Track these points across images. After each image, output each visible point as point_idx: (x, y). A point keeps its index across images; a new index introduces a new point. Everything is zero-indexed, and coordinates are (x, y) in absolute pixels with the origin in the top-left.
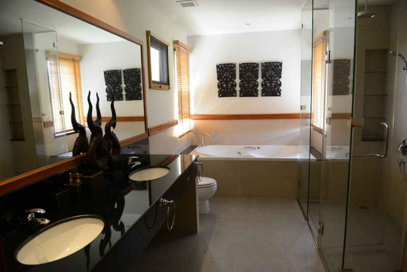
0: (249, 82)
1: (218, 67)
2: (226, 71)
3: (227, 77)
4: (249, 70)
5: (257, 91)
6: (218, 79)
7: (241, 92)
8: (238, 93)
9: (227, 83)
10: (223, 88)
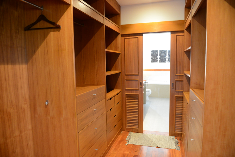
0: (163, 57)
1: (151, 51)
2: (154, 53)
3: (155, 55)
4: (163, 53)
5: (166, 61)
6: (151, 56)
7: (160, 61)
8: (159, 61)
9: (154, 57)
10: (153, 59)
